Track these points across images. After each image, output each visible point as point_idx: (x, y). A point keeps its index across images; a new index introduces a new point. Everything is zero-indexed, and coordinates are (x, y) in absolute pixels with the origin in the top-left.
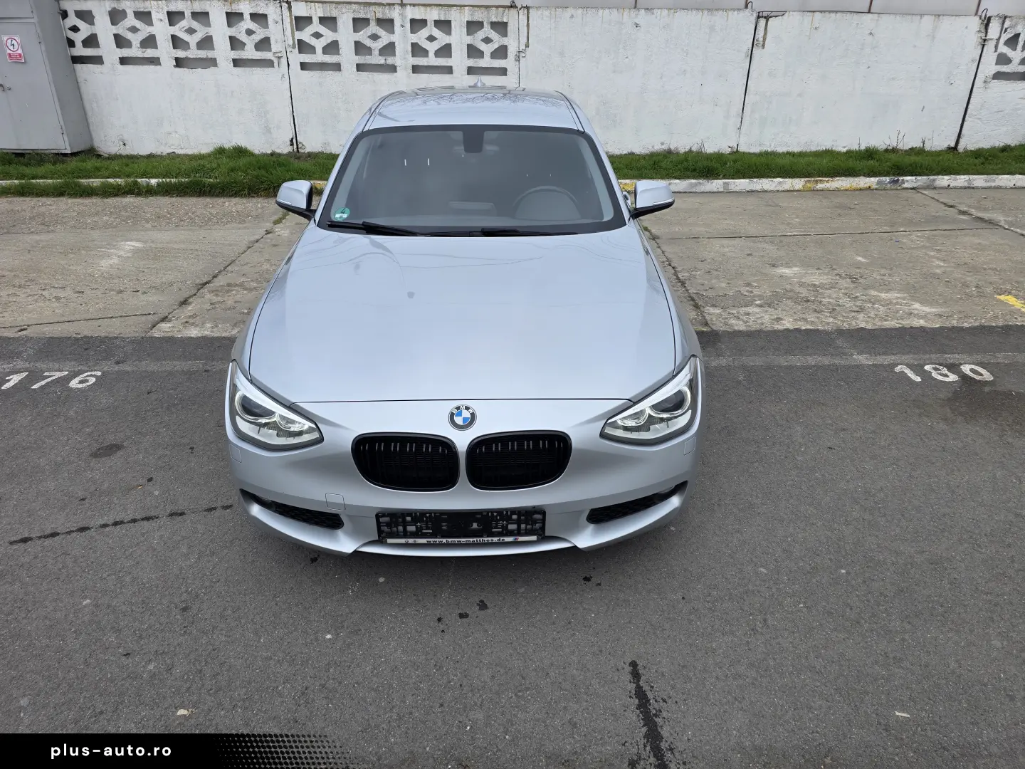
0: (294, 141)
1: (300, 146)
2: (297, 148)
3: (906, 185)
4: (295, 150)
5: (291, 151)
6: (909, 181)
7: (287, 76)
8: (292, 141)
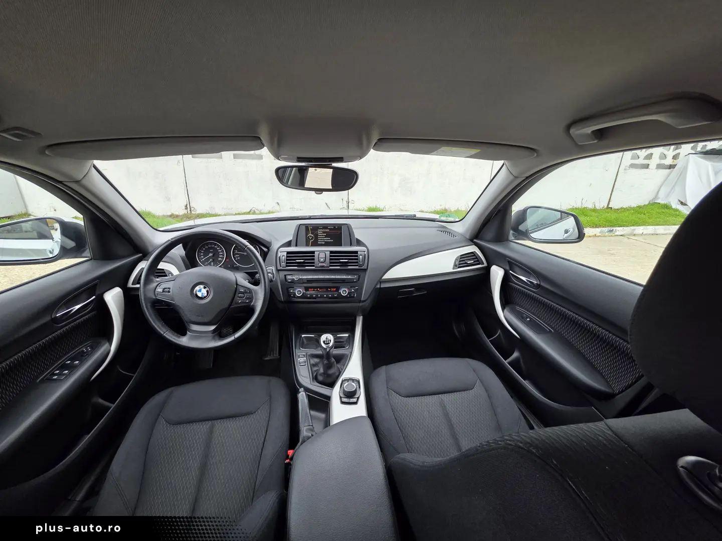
0: (188, 206)
1: (192, 209)
2: (191, 210)
3: (617, 233)
4: (189, 212)
5: (186, 213)
6: (619, 230)
7: (181, 162)
8: (186, 206)
